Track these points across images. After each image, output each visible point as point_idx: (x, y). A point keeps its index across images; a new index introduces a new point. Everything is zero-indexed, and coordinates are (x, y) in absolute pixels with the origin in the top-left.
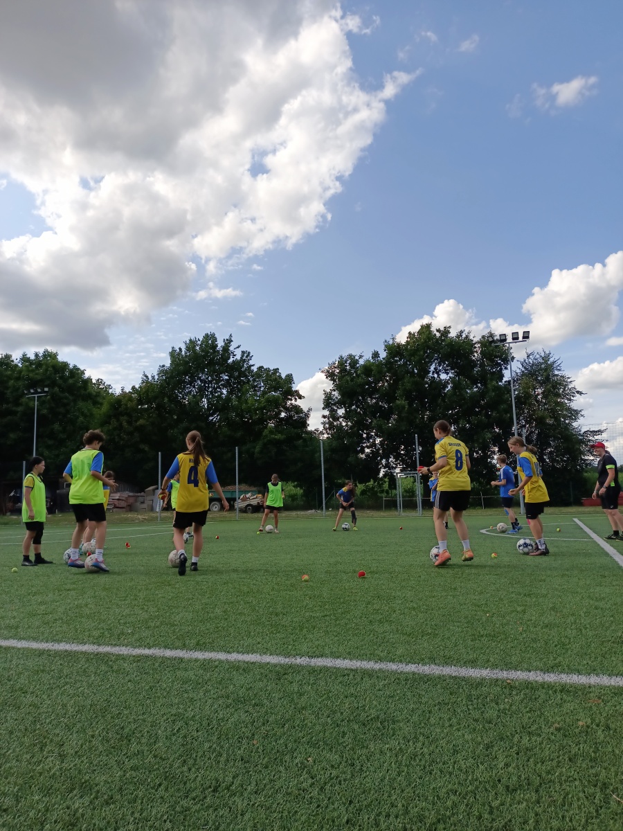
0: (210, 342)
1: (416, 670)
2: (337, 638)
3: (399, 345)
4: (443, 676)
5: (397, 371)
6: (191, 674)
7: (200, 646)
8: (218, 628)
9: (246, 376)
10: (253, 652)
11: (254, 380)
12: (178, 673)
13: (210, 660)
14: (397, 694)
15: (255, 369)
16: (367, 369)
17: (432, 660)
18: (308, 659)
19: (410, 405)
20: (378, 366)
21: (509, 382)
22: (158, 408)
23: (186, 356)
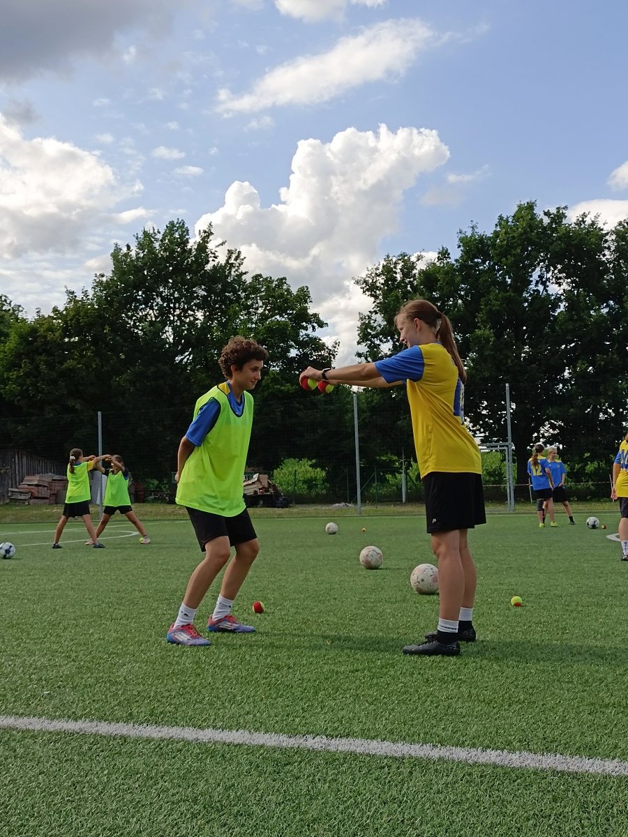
0: (177, 235)
1: (498, 761)
2: (372, 707)
3: (481, 240)
4: (542, 770)
5: (477, 280)
6: (139, 763)
7: (155, 718)
8: (184, 688)
9: (235, 291)
10: (239, 727)
11: (247, 298)
12: (119, 761)
13: (171, 741)
14: (468, 799)
15: (248, 279)
16: (430, 278)
17: (526, 745)
18: (325, 740)
19: (498, 335)
20: (447, 273)
22: (95, 342)
23: (138, 258)
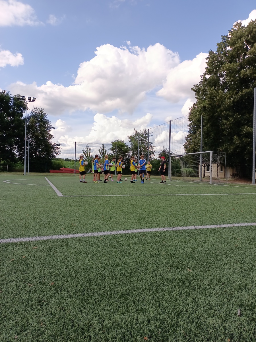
21: (25, 118)
